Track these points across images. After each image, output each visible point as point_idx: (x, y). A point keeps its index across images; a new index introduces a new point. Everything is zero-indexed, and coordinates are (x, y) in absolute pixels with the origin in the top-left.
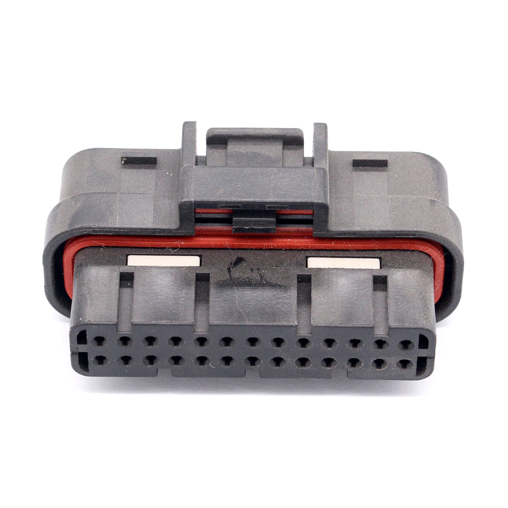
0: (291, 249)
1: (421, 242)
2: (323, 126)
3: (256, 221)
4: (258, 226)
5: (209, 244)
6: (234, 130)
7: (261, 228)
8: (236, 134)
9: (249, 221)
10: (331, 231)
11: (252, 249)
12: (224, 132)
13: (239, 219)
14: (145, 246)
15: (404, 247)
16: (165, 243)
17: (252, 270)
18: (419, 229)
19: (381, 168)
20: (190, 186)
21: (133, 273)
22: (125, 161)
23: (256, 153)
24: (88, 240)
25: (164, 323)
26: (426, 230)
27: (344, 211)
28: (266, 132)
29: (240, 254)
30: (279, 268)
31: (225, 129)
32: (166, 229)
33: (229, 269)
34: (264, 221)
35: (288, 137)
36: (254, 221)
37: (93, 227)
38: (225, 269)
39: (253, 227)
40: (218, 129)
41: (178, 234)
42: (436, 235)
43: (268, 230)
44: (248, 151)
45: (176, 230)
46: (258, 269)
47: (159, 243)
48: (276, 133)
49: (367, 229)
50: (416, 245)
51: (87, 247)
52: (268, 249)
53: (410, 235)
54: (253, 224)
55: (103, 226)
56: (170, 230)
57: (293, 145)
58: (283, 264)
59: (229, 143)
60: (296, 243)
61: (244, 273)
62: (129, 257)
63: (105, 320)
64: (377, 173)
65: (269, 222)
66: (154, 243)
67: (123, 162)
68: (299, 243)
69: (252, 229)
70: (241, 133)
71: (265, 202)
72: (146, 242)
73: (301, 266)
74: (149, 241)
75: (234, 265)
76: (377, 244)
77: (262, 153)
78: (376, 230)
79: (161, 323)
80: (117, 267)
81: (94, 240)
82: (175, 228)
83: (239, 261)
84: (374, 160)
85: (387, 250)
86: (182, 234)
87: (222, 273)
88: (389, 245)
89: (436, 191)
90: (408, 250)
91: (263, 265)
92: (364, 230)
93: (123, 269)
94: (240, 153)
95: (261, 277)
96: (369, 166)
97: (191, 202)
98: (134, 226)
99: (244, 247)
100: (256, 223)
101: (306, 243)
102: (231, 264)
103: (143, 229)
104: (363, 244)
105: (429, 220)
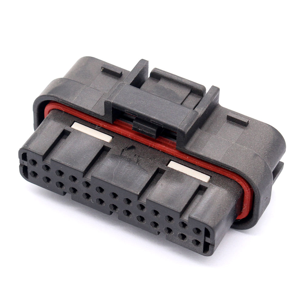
0: (164, 152)
1: (237, 176)
2: (216, 89)
3: (146, 128)
4: (146, 131)
5: (120, 132)
6: (167, 74)
7: (147, 133)
8: (166, 76)
9: (142, 126)
10: (186, 150)
11: (143, 144)
12: (160, 73)
13: (137, 123)
14: (86, 120)
15: (227, 175)
16: (96, 122)
17: (135, 156)
18: (236, 167)
19: (242, 126)
20: (116, 94)
21: (71, 132)
22: (103, 70)
23: (172, 91)
24: (57, 105)
25: (67, 165)
26: (239, 169)
27: (201, 141)
28: (183, 81)
29: (135, 144)
30: (151, 160)
31: (162, 71)
32: (97, 114)
33: (123, 150)
34: (149, 129)
35: (194, 88)
36: (144, 127)
37: (59, 98)
38: (121, 149)
39: (143, 130)
40: (158, 69)
41: (103, 120)
42: (245, 174)
43: (151, 135)
44: (169, 88)
45: (102, 116)
46: (139, 156)
47: (93, 121)
48: (189, 83)
49: (207, 156)
50: (234, 177)
51: (56, 109)
52: (152, 148)
53: (229, 169)
54: (144, 129)
55: (64, 99)
56: (99, 115)
57: (196, 94)
58: (155, 159)
59: (161, 80)
60: (167, 150)
61: (130, 155)
62: (75, 123)
63: (38, 152)
64: (238, 128)
65: (152, 131)
66: (91, 120)
67: (102, 70)
68: (169, 150)
69: (142, 132)
70: (169, 76)
71: (150, 118)
72: (86, 118)
73: (164, 164)
74: (89, 118)
75: (128, 149)
76: (212, 168)
77: (175, 92)
78: (212, 158)
79: (66, 165)
80: (64, 126)
81: (60, 106)
82: (102, 115)
83: (133, 147)
84: (239, 120)
85: (217, 173)
86: (105, 120)
87: (118, 150)
88: (219, 171)
89: (266, 151)
90: (229, 178)
91: (144, 155)
92: (205, 156)
93: (67, 128)
94: (163, 87)
95: (138, 161)
96: (236, 123)
97: (111, 102)
98: (80, 106)
99: (139, 141)
100: (145, 129)
101: (173, 152)
102: (126, 148)
103: (85, 109)
104: (204, 164)
105: (246, 164)
